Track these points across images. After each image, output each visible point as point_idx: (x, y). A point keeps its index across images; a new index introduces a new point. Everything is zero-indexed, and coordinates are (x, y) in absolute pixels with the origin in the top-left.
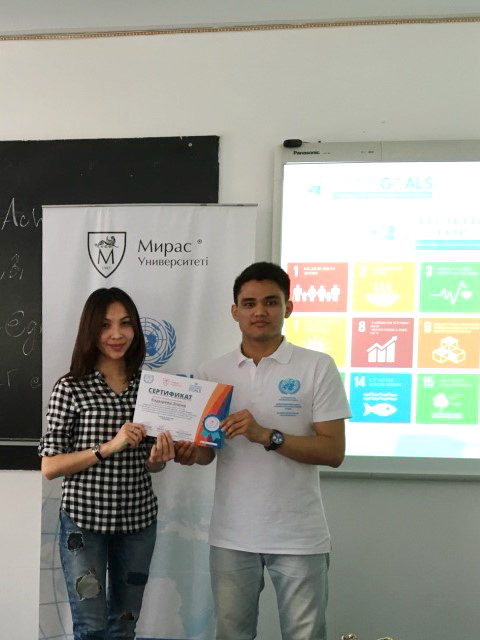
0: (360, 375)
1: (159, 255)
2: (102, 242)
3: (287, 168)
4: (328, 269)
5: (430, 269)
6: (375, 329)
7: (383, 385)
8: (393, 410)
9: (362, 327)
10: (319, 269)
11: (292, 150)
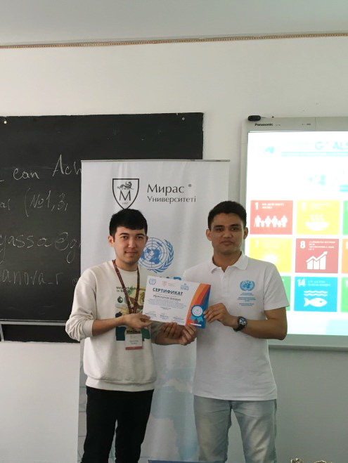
0: (302, 278)
1: (162, 195)
2: (122, 186)
3: (250, 135)
4: (279, 205)
6: (312, 246)
7: (317, 285)
8: (324, 303)
9: (303, 245)
10: (273, 204)
11: (254, 123)
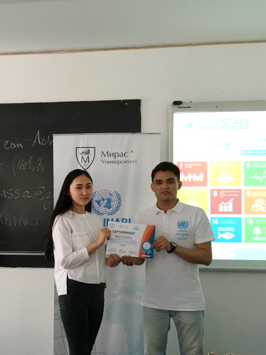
0: (215, 218)
1: (112, 159)
2: (83, 152)
3: (175, 115)
4: (197, 165)
5: (249, 164)
6: (222, 195)
7: (227, 223)
8: (232, 236)
9: (215, 194)
10: (193, 165)
